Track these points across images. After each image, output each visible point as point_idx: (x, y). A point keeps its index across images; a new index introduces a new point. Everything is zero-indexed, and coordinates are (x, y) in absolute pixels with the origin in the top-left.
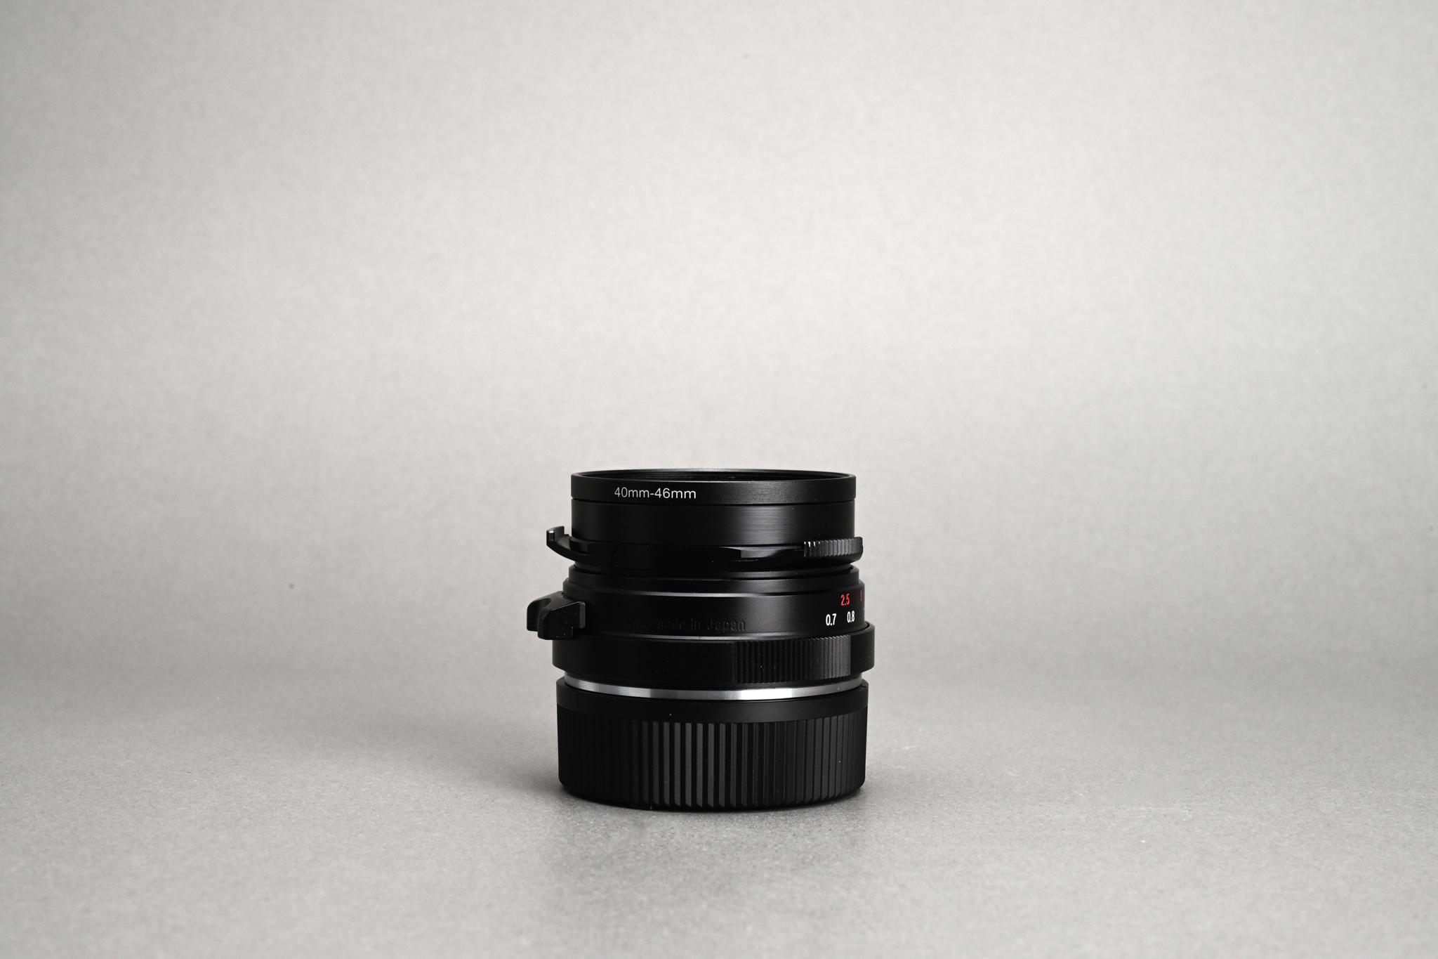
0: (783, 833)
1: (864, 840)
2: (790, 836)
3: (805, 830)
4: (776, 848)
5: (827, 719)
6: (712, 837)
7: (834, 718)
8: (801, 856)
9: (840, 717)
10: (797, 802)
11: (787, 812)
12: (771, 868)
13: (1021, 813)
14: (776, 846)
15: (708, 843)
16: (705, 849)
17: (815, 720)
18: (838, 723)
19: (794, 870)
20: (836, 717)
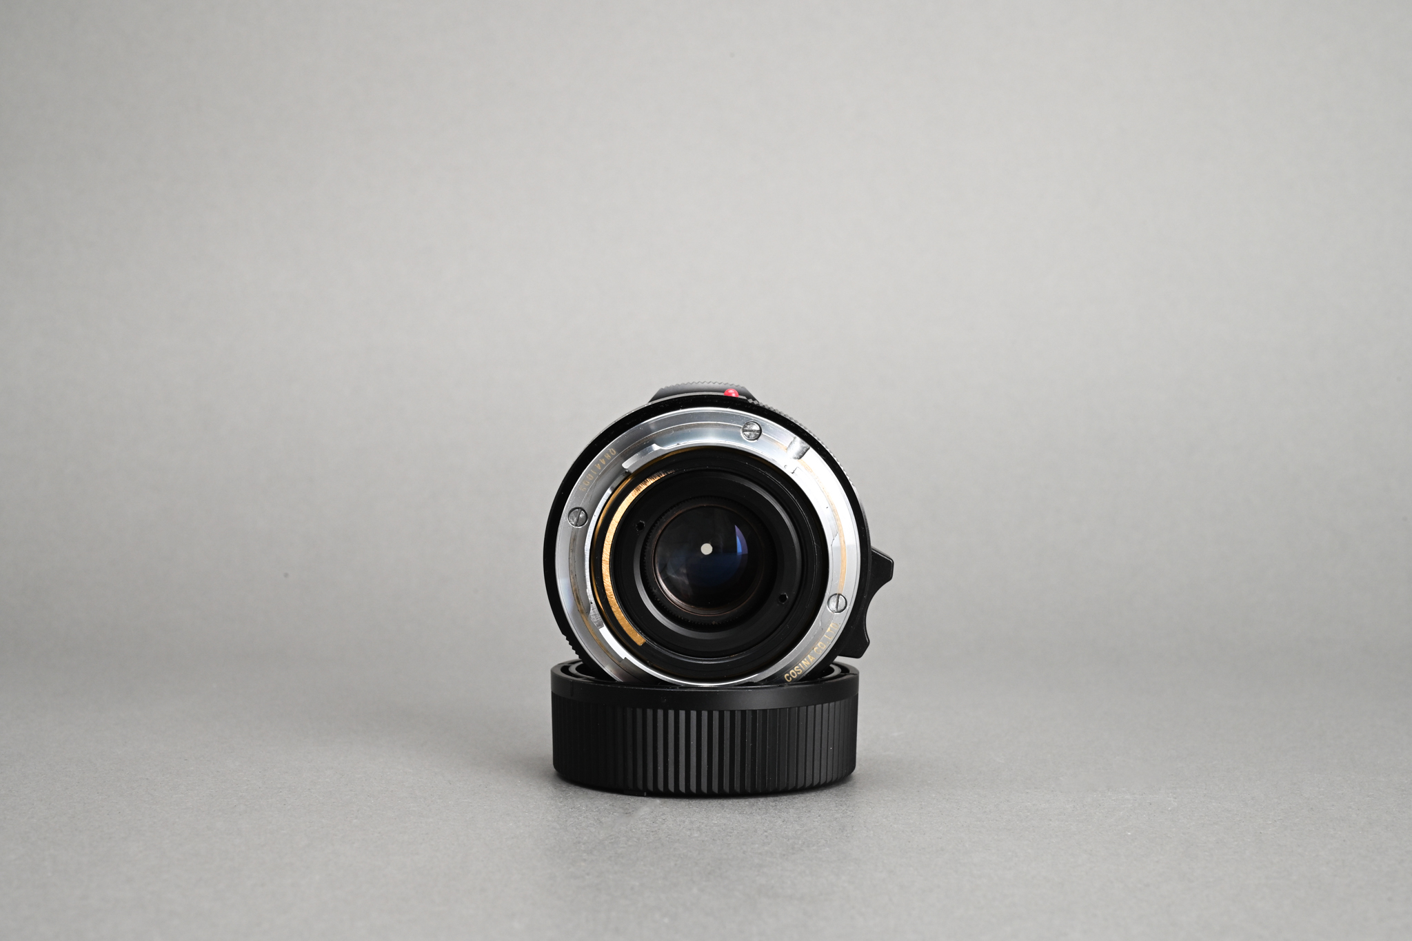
0: (773, 819)
1: (853, 826)
2: (780, 822)
3: (795, 815)
4: (766, 834)
5: (819, 707)
6: (703, 823)
7: (826, 705)
8: (791, 841)
9: (832, 704)
10: (790, 788)
11: (778, 798)
12: (761, 854)
13: (1008, 801)
14: (766, 832)
15: (699, 829)
16: (696, 835)
17: (807, 707)
18: (829, 711)
19: (784, 855)
20: (827, 704)
